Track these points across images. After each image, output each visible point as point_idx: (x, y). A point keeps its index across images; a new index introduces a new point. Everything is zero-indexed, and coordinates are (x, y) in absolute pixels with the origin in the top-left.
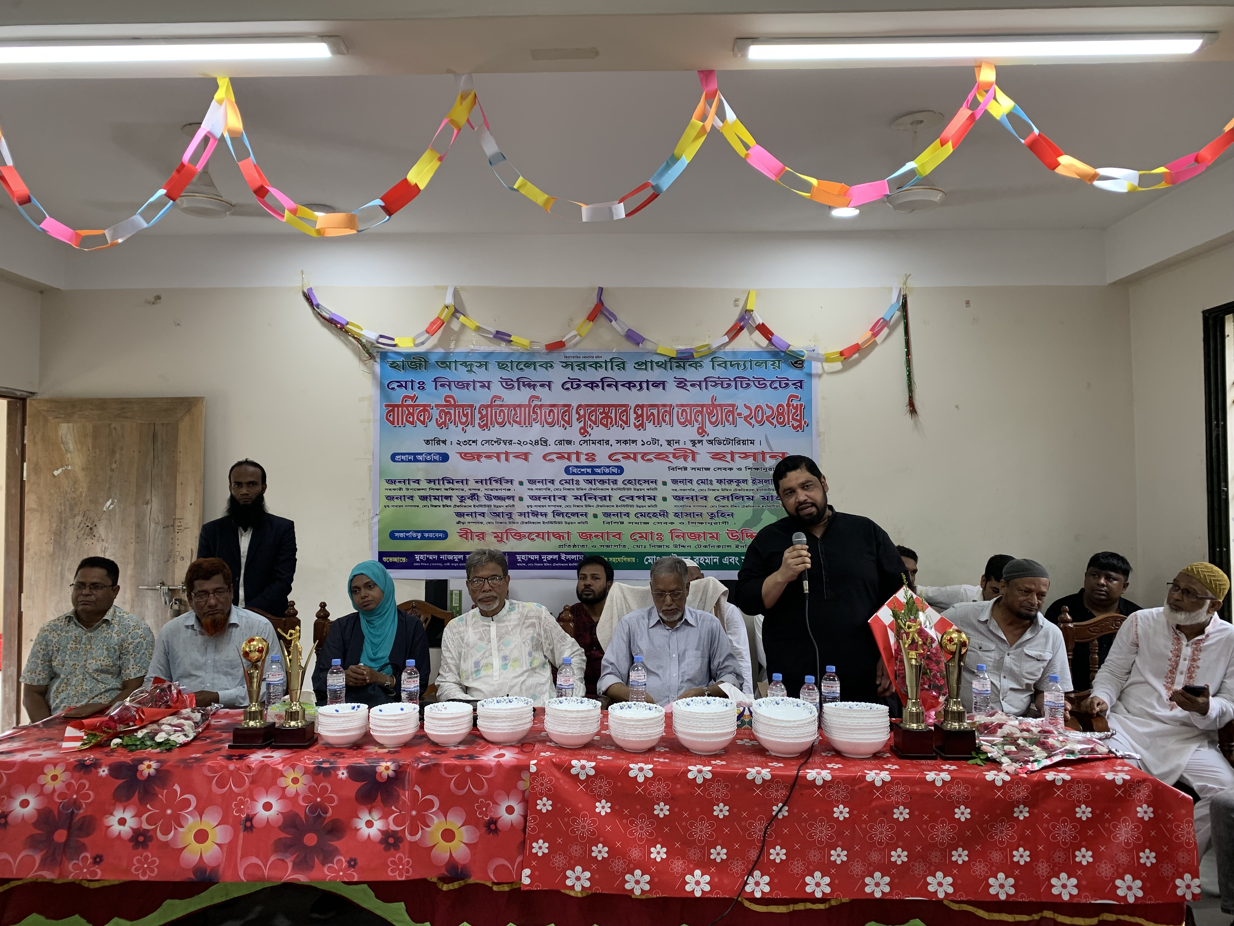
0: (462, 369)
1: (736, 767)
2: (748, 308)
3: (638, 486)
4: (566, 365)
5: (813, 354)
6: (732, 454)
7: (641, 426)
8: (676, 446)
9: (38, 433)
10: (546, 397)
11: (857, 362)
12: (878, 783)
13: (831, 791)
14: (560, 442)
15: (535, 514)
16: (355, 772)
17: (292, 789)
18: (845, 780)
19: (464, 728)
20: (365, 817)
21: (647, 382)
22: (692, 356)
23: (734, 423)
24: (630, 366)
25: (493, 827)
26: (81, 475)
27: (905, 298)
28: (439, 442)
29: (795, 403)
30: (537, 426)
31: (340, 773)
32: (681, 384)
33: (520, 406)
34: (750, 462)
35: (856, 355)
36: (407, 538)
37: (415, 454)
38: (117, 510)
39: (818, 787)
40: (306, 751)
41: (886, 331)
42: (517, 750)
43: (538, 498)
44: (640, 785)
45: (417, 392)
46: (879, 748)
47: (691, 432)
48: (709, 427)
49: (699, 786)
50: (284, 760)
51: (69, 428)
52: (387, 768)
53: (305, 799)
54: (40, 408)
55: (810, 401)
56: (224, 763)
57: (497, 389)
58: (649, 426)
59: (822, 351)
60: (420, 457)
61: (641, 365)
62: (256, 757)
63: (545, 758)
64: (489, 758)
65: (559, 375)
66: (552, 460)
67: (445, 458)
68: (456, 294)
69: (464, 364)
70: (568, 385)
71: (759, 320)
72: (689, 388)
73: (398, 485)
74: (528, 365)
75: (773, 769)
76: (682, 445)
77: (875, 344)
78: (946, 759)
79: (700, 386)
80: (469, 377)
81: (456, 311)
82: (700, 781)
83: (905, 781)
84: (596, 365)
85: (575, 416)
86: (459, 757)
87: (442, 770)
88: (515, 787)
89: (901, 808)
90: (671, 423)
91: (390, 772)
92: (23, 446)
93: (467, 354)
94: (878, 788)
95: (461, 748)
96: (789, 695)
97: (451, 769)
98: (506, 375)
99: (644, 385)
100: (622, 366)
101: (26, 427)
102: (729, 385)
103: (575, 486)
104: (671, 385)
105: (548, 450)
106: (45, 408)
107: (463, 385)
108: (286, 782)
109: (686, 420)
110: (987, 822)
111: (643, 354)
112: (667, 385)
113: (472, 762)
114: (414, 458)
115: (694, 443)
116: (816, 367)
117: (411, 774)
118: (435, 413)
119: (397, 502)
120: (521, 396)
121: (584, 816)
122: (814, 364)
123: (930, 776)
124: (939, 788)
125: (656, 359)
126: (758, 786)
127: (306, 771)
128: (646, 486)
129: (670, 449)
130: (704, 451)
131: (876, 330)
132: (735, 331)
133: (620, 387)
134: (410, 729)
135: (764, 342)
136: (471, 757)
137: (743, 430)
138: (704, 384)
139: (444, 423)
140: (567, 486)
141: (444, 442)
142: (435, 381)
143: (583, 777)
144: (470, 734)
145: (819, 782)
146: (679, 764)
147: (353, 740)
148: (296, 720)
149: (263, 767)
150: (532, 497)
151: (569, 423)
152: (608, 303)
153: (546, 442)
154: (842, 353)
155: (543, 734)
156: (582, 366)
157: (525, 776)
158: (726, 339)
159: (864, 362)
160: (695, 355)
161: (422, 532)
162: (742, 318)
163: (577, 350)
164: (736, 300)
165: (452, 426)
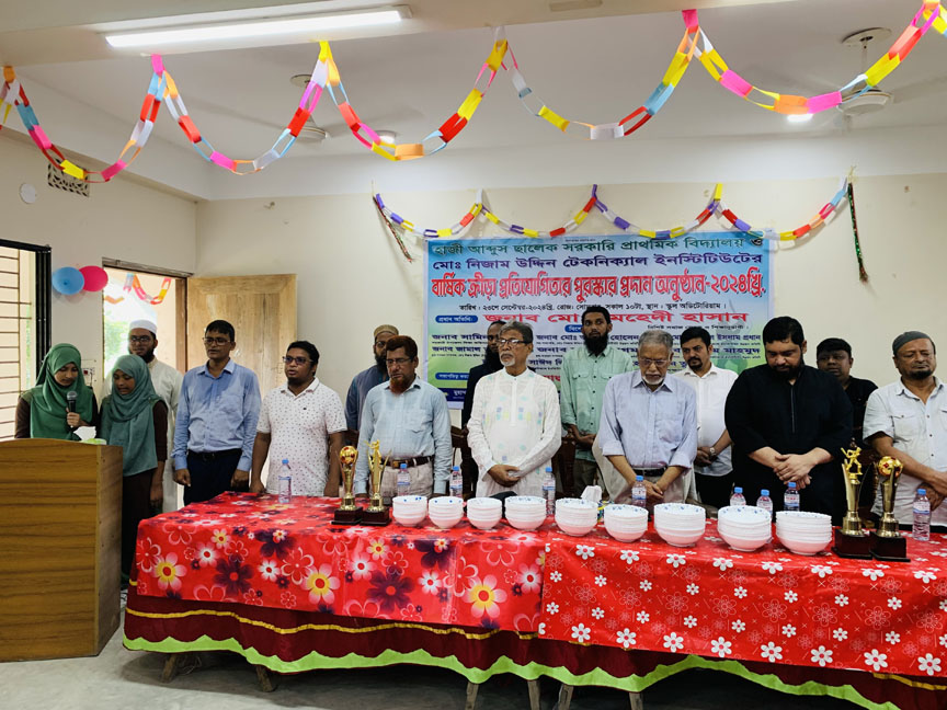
0: (488, 252)
1: (705, 557)
2: (716, 197)
3: (624, 341)
4: (567, 247)
5: (770, 234)
6: (701, 315)
7: (626, 294)
8: (655, 309)
9: (194, 301)
10: (551, 272)
11: (807, 240)
12: (822, 575)
13: (782, 579)
14: (562, 307)
15: (543, 362)
16: (420, 545)
17: (377, 555)
18: (794, 571)
19: (497, 517)
20: (427, 576)
21: (632, 258)
22: (668, 237)
23: (703, 290)
24: (618, 246)
25: (518, 590)
27: (850, 185)
28: (470, 307)
29: (754, 273)
30: (543, 295)
31: (409, 545)
32: (660, 260)
33: (531, 279)
34: (716, 321)
35: (807, 235)
36: (448, 378)
37: (453, 317)
39: (772, 576)
40: (385, 529)
41: (833, 213)
42: (534, 535)
43: (545, 350)
44: (629, 566)
45: (455, 270)
46: (822, 548)
47: (668, 298)
48: (682, 294)
49: (675, 569)
50: (370, 534)
51: (212, 297)
52: (442, 543)
53: (386, 562)
54: (195, 285)
55: (767, 272)
56: (330, 534)
57: (514, 267)
58: (633, 293)
59: (778, 232)
60: (457, 319)
61: (627, 246)
62: (351, 531)
63: (557, 543)
64: (515, 539)
65: (561, 255)
66: (555, 321)
67: (474, 319)
68: (484, 195)
69: (490, 248)
70: (569, 263)
71: (725, 208)
72: (666, 263)
73: (442, 340)
74: (537, 247)
75: (735, 560)
76: (659, 309)
77: (823, 225)
78: (880, 560)
79: (675, 261)
80: (493, 258)
81: (483, 208)
82: (676, 565)
83: (844, 575)
84: (591, 246)
85: (574, 287)
86: (493, 538)
87: (481, 547)
88: (534, 562)
89: (842, 596)
90: (651, 291)
91: (445, 546)
92: (185, 312)
93: (492, 240)
94: (822, 579)
95: (494, 531)
96: (748, 504)
97: (487, 546)
98: (520, 256)
99: (629, 261)
100: (612, 246)
101: (188, 299)
102: (699, 260)
103: (573, 341)
104: (652, 261)
105: (553, 313)
106: (198, 284)
107: (488, 264)
108: (372, 550)
109: (664, 288)
110: (916, 612)
111: (628, 236)
112: (648, 261)
113: (503, 542)
114: (453, 319)
115: (669, 306)
116: (773, 245)
117: (459, 548)
118: (468, 285)
119: (441, 352)
120: (531, 272)
121: (586, 586)
122: (771, 241)
123: (866, 572)
124: (874, 582)
125: (639, 240)
126: (723, 572)
127: (386, 543)
128: (629, 341)
129: (650, 312)
130: (677, 313)
131: (825, 213)
132: (705, 216)
133: (610, 264)
134: (457, 516)
135: (729, 225)
136: (502, 538)
137: (710, 296)
138: (678, 260)
139: (474, 293)
140: (567, 341)
141: (474, 307)
142: (468, 262)
143: (585, 558)
144: (500, 522)
145: (773, 572)
146: (660, 553)
147: (416, 522)
148: (377, 505)
149: (356, 539)
150: (539, 349)
151: (569, 292)
152: (600, 198)
153: (551, 307)
154: (794, 233)
155: (554, 524)
156: (580, 247)
157: (542, 555)
158: (697, 222)
159: (814, 240)
160: (671, 236)
161: (459, 374)
162: (711, 206)
163: (576, 234)
164: (706, 192)
165: (479, 295)
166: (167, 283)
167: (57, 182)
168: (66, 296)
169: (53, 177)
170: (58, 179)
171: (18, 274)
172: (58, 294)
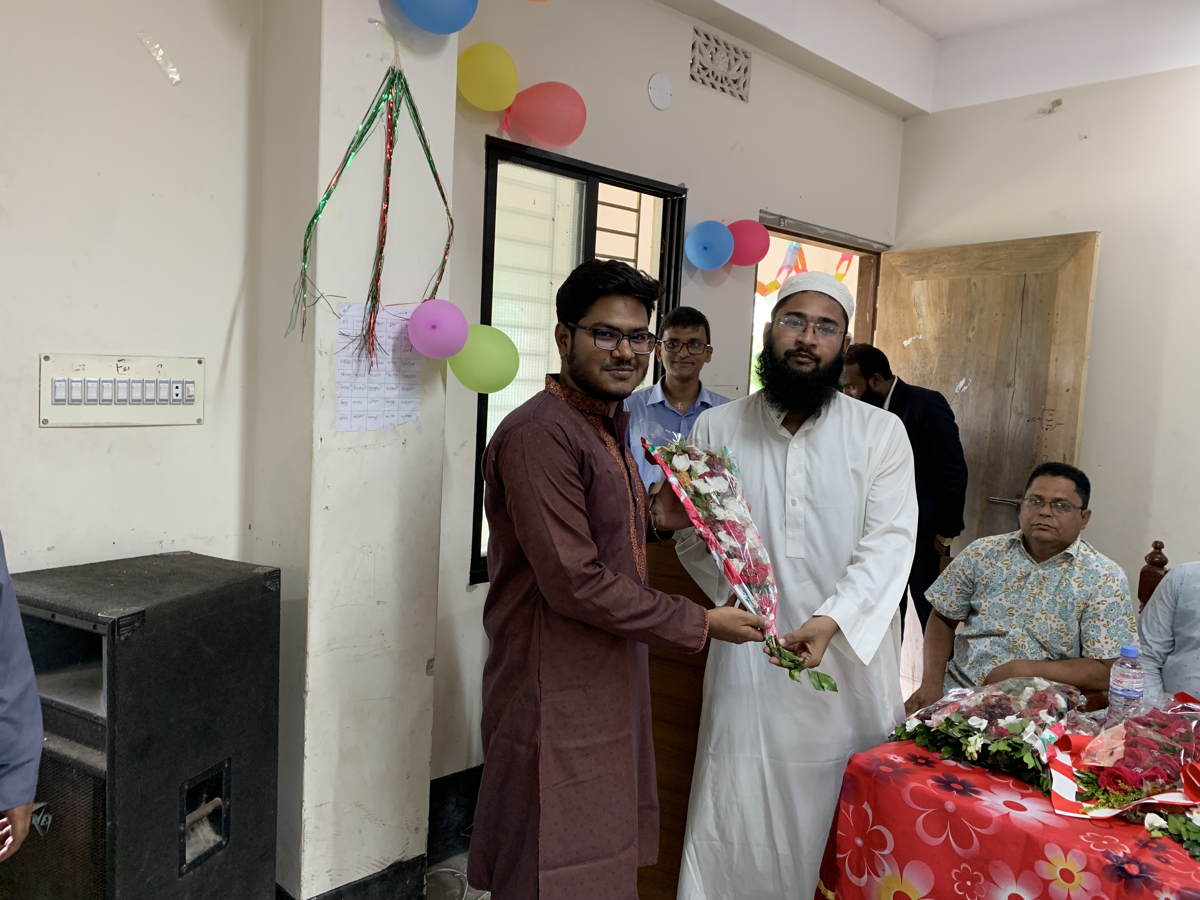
9: (890, 294)
26: (932, 346)
38: (971, 393)
51: (922, 285)
54: (893, 264)
92: (875, 310)
101: (879, 288)
106: (899, 263)
166: (846, 263)
167: (704, 74)
168: (703, 272)
169: (697, 65)
170: (704, 69)
171: (637, 236)
172: (693, 269)
